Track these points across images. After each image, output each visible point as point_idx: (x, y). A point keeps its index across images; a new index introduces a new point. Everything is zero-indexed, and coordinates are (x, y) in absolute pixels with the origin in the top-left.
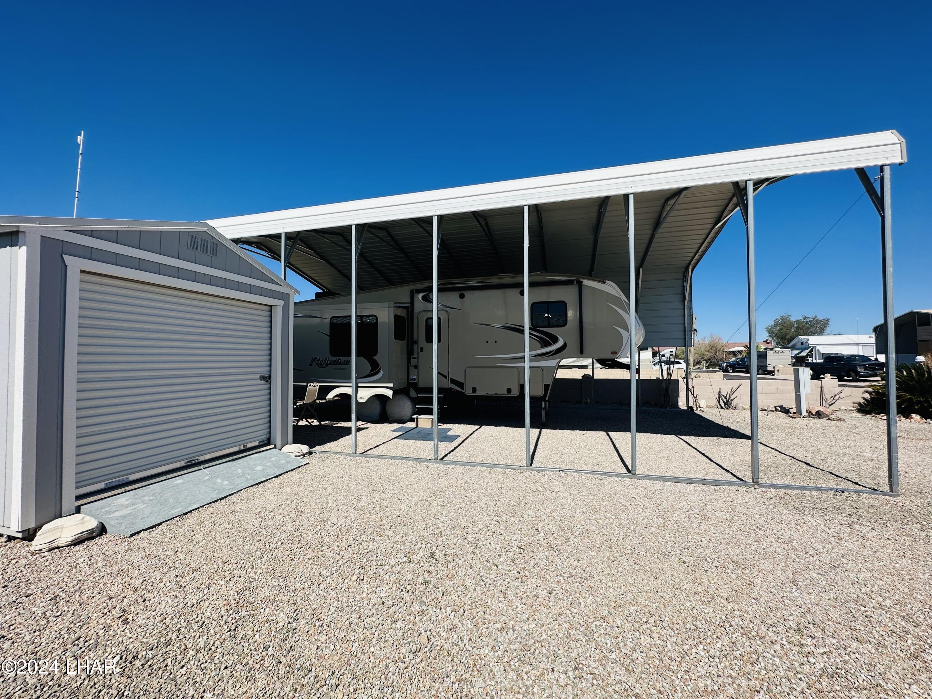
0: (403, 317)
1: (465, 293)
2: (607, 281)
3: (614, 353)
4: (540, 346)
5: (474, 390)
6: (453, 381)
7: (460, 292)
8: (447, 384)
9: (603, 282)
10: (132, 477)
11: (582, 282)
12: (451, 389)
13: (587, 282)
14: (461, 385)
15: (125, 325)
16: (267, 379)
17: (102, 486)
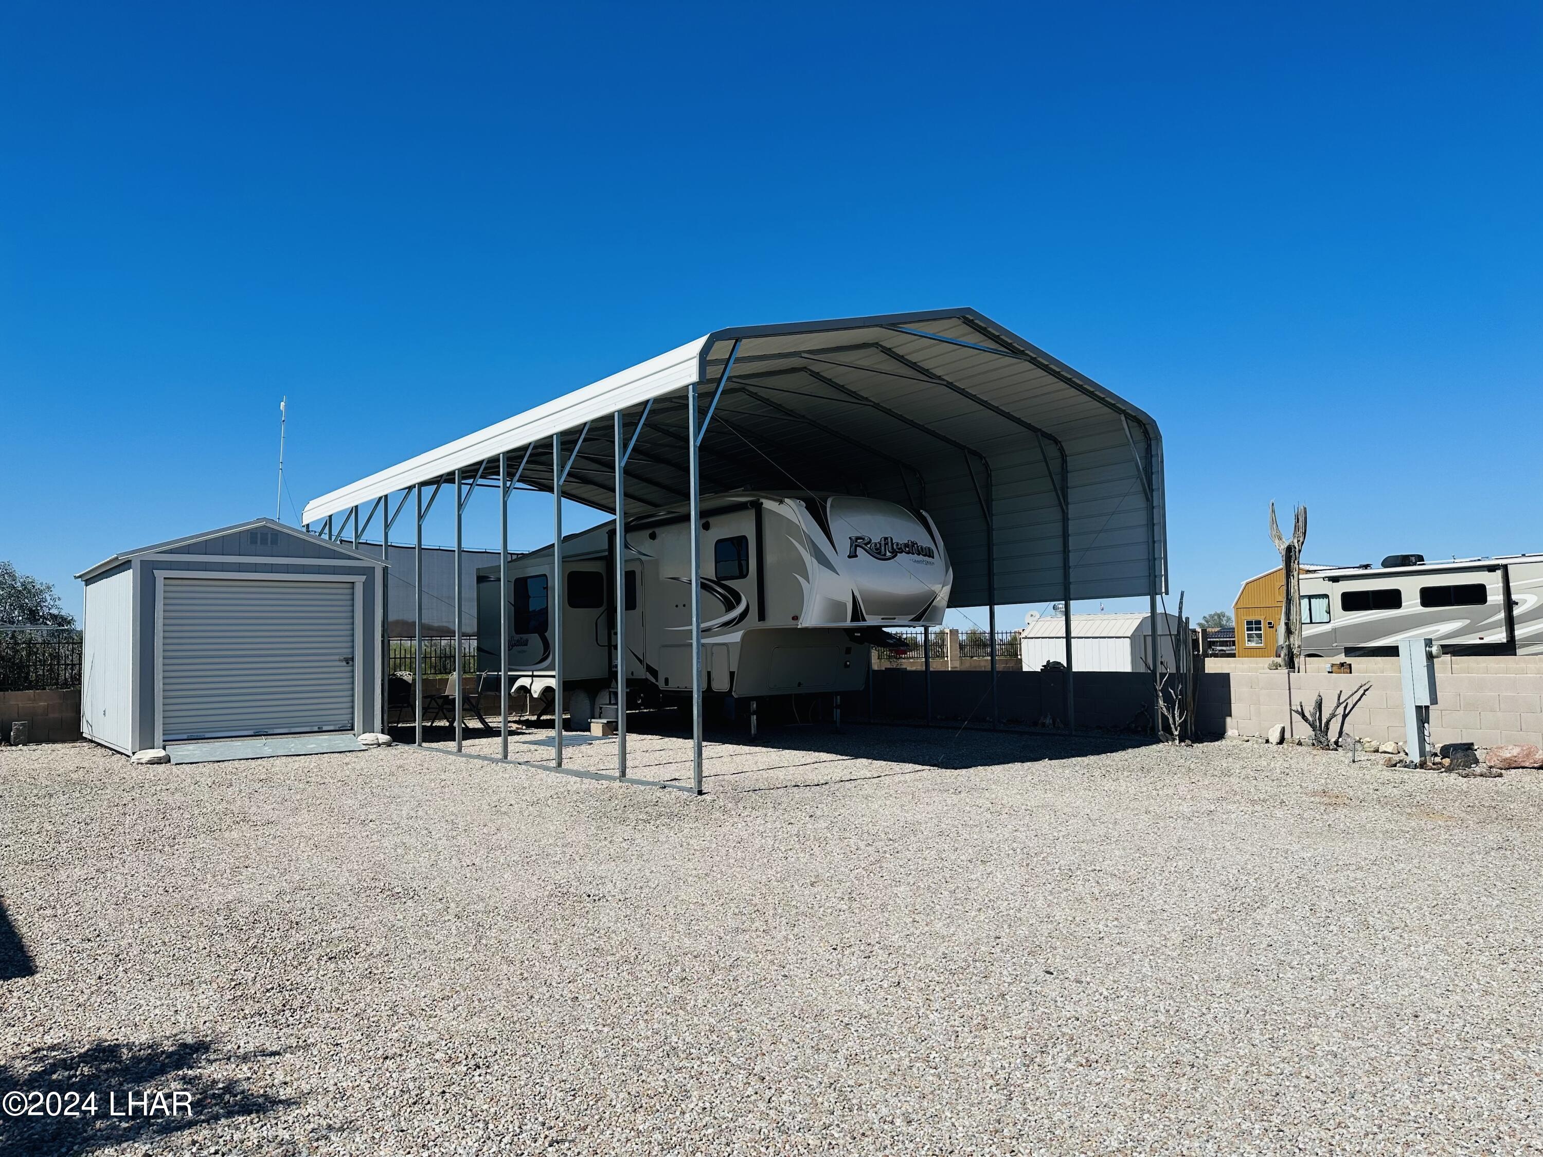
0: (600, 574)
1: (657, 531)
2: (786, 500)
3: (795, 618)
4: (723, 609)
5: (667, 681)
6: (650, 669)
7: (650, 531)
8: (642, 673)
9: (781, 502)
10: (208, 735)
11: (762, 503)
12: (647, 679)
13: (768, 504)
14: (654, 673)
15: (188, 614)
16: (350, 660)
17: (185, 737)
